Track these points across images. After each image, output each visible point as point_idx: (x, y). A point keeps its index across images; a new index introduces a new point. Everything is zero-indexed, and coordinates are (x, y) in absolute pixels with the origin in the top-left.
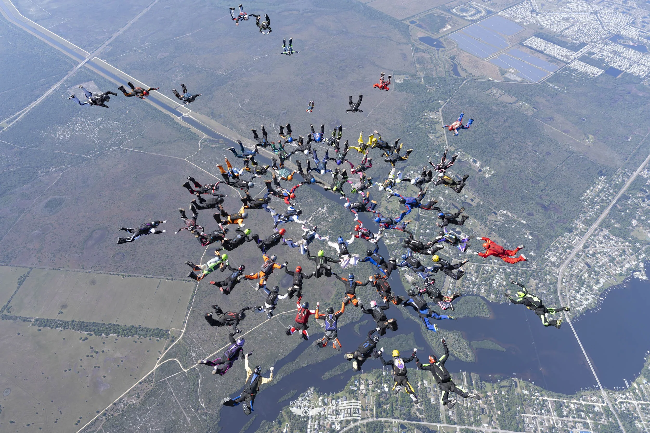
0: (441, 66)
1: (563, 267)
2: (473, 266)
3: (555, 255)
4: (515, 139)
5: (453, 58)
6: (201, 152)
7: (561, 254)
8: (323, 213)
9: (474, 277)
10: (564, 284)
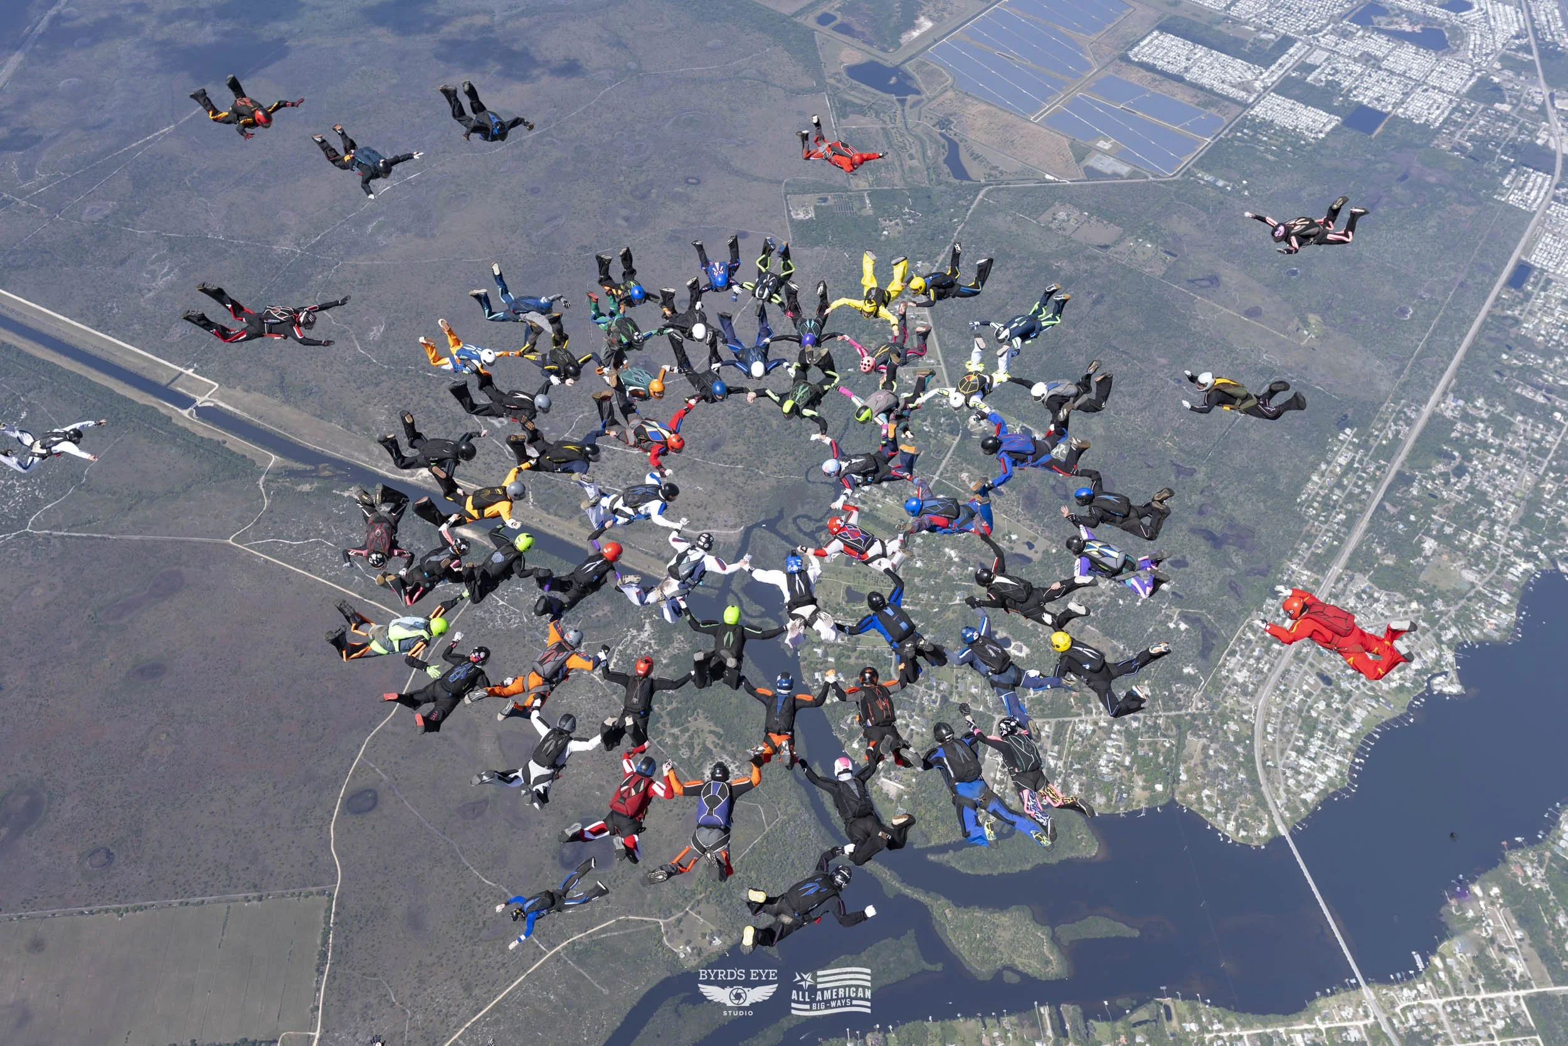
0: (913, 151)
1: (1266, 692)
2: (1047, 728)
3: (1243, 665)
4: (1124, 352)
5: (944, 123)
6: (270, 510)
7: (1258, 659)
8: (644, 643)
9: (1053, 758)
10: (1270, 738)
